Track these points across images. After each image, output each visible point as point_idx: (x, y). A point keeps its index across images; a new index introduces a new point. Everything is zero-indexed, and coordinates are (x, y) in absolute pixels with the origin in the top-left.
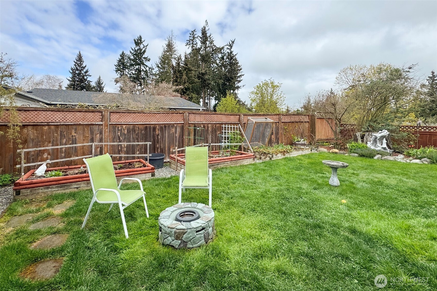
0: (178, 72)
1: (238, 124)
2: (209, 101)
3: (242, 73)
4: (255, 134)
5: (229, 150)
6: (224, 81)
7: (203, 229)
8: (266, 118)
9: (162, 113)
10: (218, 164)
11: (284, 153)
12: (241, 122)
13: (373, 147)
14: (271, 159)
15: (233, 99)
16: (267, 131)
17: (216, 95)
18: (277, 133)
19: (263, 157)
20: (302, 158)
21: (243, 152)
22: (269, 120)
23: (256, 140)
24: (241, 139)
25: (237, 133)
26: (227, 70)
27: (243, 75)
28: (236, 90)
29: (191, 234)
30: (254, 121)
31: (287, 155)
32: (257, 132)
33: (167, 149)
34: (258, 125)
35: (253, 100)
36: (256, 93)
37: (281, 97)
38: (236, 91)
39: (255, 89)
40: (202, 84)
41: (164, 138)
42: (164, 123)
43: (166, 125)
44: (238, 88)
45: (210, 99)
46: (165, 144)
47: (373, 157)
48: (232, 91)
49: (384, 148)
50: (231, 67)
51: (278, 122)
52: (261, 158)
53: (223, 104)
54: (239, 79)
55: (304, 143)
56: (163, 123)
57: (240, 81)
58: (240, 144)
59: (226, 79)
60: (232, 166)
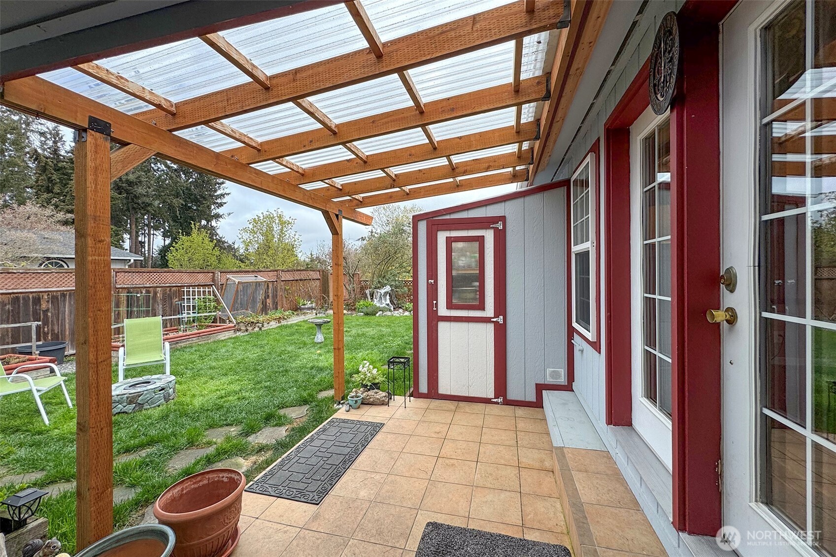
0: (55, 170)
1: (212, 285)
2: (147, 239)
3: (225, 190)
4: (239, 300)
5: (195, 324)
6: (185, 201)
7: (163, 389)
8: (256, 276)
9: (56, 273)
10: (177, 343)
11: (279, 320)
12: (217, 283)
13: (378, 305)
14: (260, 329)
15: (207, 240)
16: (259, 294)
17: (167, 228)
18: (275, 296)
19: (250, 329)
20: (303, 324)
21: (218, 324)
22: (261, 278)
23: (242, 307)
24: (216, 308)
25: (209, 300)
26: (191, 180)
27: (228, 194)
28: (214, 220)
29: (148, 395)
30: (237, 281)
31: (284, 323)
32: (244, 296)
33: (67, 333)
34: (246, 285)
35: (247, 244)
36: (253, 232)
37: (295, 241)
38: (214, 223)
39: (250, 223)
40: (128, 203)
41: (60, 315)
42: (61, 289)
43: (65, 293)
44: (217, 216)
45: (149, 235)
46: (63, 325)
47: (375, 315)
48: (204, 222)
49: (388, 305)
50: (201, 176)
51: (277, 281)
52: (247, 330)
53: (183, 248)
54: (219, 201)
55: (312, 307)
56: (58, 289)
57: (221, 205)
58: (215, 314)
59: (190, 198)
60: (200, 343)
